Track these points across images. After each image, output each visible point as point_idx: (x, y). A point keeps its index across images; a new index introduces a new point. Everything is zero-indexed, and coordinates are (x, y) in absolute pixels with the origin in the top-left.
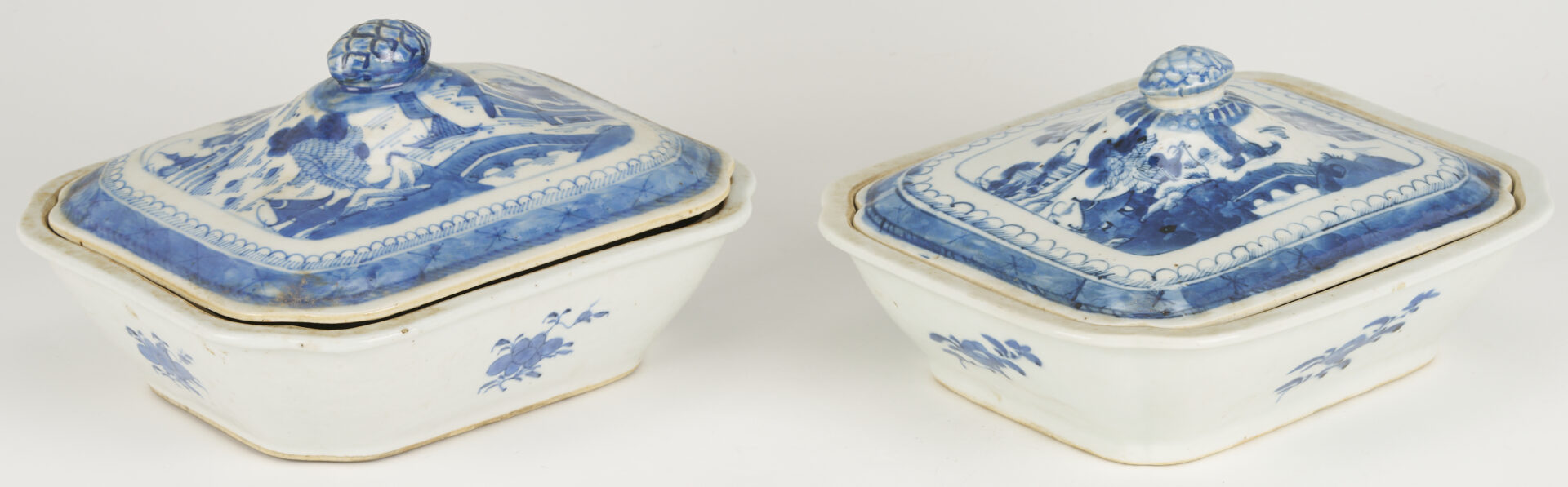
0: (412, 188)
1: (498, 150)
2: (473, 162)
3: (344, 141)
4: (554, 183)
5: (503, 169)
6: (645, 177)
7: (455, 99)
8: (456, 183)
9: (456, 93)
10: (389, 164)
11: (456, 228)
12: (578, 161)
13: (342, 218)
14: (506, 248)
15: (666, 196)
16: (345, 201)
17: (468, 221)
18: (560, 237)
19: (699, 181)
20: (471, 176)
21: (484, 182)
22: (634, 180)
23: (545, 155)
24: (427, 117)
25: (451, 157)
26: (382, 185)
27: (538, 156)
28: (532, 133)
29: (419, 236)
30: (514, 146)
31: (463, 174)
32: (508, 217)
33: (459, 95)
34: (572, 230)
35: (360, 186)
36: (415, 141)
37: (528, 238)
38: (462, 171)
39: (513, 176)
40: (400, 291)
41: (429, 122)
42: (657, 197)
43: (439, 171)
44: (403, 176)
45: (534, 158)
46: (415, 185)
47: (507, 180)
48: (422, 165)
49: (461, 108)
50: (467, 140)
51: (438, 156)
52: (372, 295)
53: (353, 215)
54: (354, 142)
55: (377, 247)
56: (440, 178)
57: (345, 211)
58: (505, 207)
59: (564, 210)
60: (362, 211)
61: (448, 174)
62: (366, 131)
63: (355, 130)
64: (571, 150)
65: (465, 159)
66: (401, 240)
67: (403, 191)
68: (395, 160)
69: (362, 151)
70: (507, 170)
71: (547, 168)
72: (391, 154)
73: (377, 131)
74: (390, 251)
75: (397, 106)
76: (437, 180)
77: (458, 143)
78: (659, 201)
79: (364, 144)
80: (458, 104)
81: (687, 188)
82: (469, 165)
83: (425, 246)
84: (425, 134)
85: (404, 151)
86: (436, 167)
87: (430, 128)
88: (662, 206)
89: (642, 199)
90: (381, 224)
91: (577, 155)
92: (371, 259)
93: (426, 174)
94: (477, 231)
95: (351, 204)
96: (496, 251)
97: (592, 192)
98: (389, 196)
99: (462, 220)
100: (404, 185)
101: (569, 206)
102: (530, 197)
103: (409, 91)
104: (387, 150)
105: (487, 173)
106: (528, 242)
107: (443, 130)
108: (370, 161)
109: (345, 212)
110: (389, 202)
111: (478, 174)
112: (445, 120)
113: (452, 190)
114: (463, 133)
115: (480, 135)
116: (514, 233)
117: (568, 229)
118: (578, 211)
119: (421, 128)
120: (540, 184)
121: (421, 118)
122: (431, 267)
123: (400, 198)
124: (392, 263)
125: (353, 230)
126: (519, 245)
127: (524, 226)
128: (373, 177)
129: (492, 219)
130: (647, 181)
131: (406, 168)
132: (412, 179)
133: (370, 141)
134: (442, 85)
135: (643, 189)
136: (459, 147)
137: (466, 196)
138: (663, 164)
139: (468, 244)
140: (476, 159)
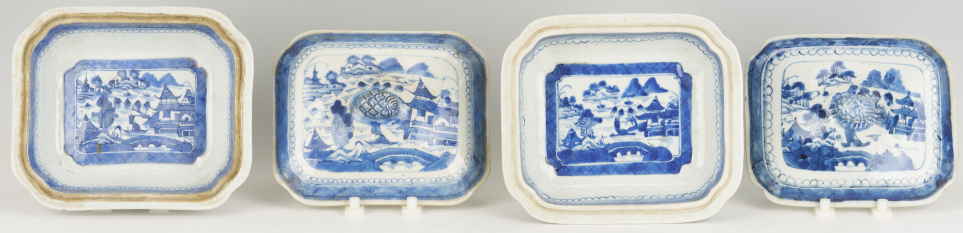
0: (356, 159)
1: (397, 154)
2: (384, 156)
3: (348, 128)
4: (404, 178)
5: (392, 163)
6: (438, 187)
7: (394, 130)
8: (371, 164)
9: (396, 128)
10: (356, 144)
11: (357, 184)
12: (420, 171)
13: (325, 161)
14: (370, 196)
15: (441, 196)
16: (332, 152)
17: (363, 182)
18: (392, 199)
19: (459, 193)
20: (379, 162)
21: (381, 167)
22: (433, 187)
23: (411, 163)
24: (379, 134)
25: (378, 152)
26: (348, 152)
27: (408, 162)
28: (416, 149)
29: (342, 182)
30: (404, 154)
31: (376, 161)
32: (379, 186)
33: (396, 129)
34: (398, 198)
35: (341, 148)
36: (369, 141)
37: (379, 195)
38: (377, 159)
39: (393, 168)
40: (322, 200)
41: (378, 136)
42: (437, 195)
43: (369, 156)
44: (357, 151)
45: (406, 163)
46: (358, 158)
47: (390, 169)
48: (366, 151)
49: (394, 134)
50: (388, 146)
51: (373, 150)
52: (312, 198)
53: (329, 161)
54: (350, 131)
55: (325, 181)
56: (368, 159)
57: (329, 157)
58: (380, 181)
59: (400, 190)
60: (333, 161)
61: (372, 158)
62: (356, 130)
63: (353, 127)
64: (423, 164)
65: (382, 154)
66: (335, 181)
67: (352, 159)
68: (359, 144)
69: (350, 135)
70: (393, 164)
71: (408, 169)
72: (359, 142)
73: (359, 132)
74: (328, 184)
75: (371, 127)
76: (366, 159)
77: (383, 147)
78: (437, 197)
79: (352, 133)
80: (394, 133)
81: (452, 195)
82: (382, 157)
83: (341, 187)
84: (374, 140)
85: (364, 143)
86: (370, 154)
87: (377, 138)
88: (437, 200)
89: (432, 195)
90: (334, 171)
91: (423, 167)
92: (320, 185)
93: (364, 155)
94: (364, 187)
95: (332, 156)
96: (366, 196)
97: (415, 186)
98: (346, 158)
99: (361, 181)
100: (354, 156)
101: (403, 189)
102: (392, 180)
103: (379, 122)
104: (358, 140)
105: (386, 163)
106: (379, 196)
107: (382, 140)
108: (350, 140)
109: (328, 159)
110: (344, 161)
111: (381, 163)
112: (385, 137)
113: (368, 167)
114: (388, 144)
115: (395, 146)
116: (376, 191)
117: (397, 197)
118: (405, 191)
119: (374, 137)
120: (398, 176)
121: (376, 134)
122: (339, 195)
123: (349, 161)
124: (326, 189)
125: (323, 169)
126: (376, 197)
127: (381, 191)
128: (347, 147)
129: (373, 185)
130: (438, 189)
131: (360, 149)
132: (359, 154)
133: (356, 133)
134: (393, 123)
135: (434, 192)
136: (383, 148)
137: (371, 171)
138: (450, 184)
139: (357, 191)
140: (386, 155)
